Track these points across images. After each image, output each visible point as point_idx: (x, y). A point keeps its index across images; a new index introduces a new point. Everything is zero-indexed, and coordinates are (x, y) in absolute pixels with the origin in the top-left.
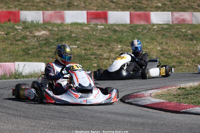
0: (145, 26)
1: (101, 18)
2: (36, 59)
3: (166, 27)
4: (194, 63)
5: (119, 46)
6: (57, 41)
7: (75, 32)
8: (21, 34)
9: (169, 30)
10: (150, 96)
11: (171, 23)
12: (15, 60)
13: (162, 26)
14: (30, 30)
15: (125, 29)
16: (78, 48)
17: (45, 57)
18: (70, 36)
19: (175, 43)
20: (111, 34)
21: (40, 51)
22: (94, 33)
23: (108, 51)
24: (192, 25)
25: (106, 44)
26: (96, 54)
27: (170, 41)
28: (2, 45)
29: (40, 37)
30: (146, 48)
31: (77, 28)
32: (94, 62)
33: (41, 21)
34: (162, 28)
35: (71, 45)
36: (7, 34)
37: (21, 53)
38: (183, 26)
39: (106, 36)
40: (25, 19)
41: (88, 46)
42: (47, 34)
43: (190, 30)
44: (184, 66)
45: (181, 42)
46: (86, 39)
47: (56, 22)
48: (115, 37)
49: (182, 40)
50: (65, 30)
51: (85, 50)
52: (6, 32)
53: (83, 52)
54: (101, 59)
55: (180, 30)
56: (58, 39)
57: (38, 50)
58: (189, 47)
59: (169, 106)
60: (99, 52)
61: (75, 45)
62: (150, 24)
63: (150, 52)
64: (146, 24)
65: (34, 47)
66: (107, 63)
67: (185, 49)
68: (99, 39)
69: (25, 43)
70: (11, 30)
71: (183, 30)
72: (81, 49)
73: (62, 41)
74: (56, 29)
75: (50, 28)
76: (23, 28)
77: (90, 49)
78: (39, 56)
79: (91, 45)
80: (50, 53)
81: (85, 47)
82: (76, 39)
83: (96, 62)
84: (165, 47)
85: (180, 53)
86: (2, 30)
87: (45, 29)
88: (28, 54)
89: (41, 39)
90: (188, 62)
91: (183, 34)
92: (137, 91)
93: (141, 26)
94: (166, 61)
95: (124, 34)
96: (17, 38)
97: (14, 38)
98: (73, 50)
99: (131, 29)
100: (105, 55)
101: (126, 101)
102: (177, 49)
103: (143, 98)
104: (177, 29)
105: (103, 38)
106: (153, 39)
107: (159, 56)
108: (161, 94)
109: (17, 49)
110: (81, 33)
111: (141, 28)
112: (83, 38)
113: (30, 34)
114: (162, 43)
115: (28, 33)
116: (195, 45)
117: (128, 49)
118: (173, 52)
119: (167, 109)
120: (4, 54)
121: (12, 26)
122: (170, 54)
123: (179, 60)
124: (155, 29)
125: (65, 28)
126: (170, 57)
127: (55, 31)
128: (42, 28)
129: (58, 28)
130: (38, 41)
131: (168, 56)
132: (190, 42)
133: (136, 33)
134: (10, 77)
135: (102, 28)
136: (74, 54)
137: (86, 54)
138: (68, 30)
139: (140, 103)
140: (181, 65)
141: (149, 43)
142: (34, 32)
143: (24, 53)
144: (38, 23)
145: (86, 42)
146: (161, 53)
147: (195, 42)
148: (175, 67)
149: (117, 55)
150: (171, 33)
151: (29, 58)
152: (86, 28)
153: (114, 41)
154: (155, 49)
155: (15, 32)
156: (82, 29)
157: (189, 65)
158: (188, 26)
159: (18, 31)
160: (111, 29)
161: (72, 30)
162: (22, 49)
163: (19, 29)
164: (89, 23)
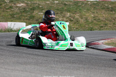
0: (83, 2)
2: (19, 20)
3: (95, 2)
4: (114, 25)
5: (69, 14)
6: (31, 10)
7: (41, 5)
8: (8, 5)
9: (97, 5)
10: (103, 44)
11: (98, 1)
12: (6, 21)
13: (93, 2)
14: (15, 3)
15: (71, 4)
17: (24, 19)
18: (38, 7)
19: (102, 12)
20: (63, 6)
21: (21, 16)
22: (53, 6)
23: (62, 16)
24: (111, 2)
25: (61, 13)
27: (99, 11)
29: (20, 7)
30: (85, 15)
31: (42, 2)
35: (39, 12)
36: (0, 5)
37: (10, 17)
38: (106, 3)
39: (60, 7)
42: (24, 6)
43: (110, 5)
44: (108, 26)
45: (106, 12)
46: (48, 9)
48: (66, 8)
49: (106, 11)
50: (35, 4)
55: (104, 4)
56: (31, 9)
57: (19, 15)
58: (110, 15)
60: (56, 17)
61: (42, 13)
62: (86, 1)
63: (87, 18)
65: (17, 13)
68: (56, 9)
69: (12, 10)
70: (2, 3)
71: (106, 5)
73: (34, 10)
75: (26, 2)
76: (10, 1)
80: (27, 17)
82: (42, 9)
84: (96, 15)
87: (23, 2)
88: (14, 17)
89: (21, 8)
91: (106, 8)
93: (81, 2)
95: (71, 7)
96: (6, 8)
98: (41, 15)
100: (60, 19)
101: (90, 47)
102: (104, 16)
103: (100, 45)
104: (103, 4)
105: (58, 8)
106: (88, 10)
107: (93, 20)
109: (7, 14)
110: (45, 5)
111: (81, 3)
112: (46, 8)
113: (15, 5)
114: (94, 13)
115: (13, 5)
116: (114, 14)
117: (74, 16)
118: (101, 18)
122: (99, 19)
123: (105, 23)
124: (89, 4)
125: (35, 2)
126: (99, 21)
127: (30, 4)
128: (21, 2)
129: (31, 2)
130: (19, 10)
132: (111, 12)
133: (78, 6)
135: (57, 3)
136: (41, 18)
138: (37, 3)
139: (99, 48)
140: (106, 26)
141: (87, 12)
142: (17, 4)
143: (11, 17)
146: (94, 18)
147: (114, 12)
148: (103, 27)
149: (67, 19)
150: (99, 6)
151: (15, 20)
152: (48, 2)
153: (65, 11)
154: (90, 16)
155: (5, 4)
156: (45, 3)
157: (111, 26)
158: (109, 3)
159: (7, 4)
160: (63, 3)
161: (39, 3)
162: (10, 14)
163: (7, 2)
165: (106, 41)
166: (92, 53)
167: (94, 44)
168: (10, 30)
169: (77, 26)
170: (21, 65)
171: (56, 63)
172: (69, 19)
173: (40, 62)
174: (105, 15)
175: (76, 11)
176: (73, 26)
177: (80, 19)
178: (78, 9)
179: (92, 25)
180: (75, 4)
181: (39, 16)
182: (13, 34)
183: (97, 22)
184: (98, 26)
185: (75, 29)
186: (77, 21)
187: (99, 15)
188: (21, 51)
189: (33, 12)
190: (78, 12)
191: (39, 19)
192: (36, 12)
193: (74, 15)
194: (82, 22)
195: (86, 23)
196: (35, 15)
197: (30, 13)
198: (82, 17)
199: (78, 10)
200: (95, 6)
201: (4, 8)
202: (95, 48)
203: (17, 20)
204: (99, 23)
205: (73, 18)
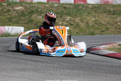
0: (84, 5)
2: (16, 24)
3: (97, 6)
4: (116, 29)
5: (69, 18)
6: (30, 13)
7: (40, 8)
8: (6, 9)
9: (98, 8)
10: (104, 49)
11: (99, 4)
12: (4, 25)
14: (12, 6)
15: (71, 7)
16: (42, 18)
18: (37, 11)
19: (103, 16)
20: (63, 9)
21: (19, 20)
22: (52, 9)
23: (61, 20)
24: (113, 5)
25: (60, 16)
27: (100, 15)
29: (18, 10)
30: (86, 19)
31: (41, 5)
33: (18, 1)
34: (95, 6)
35: (38, 16)
37: (7, 20)
38: (108, 6)
39: (60, 11)
42: (22, 9)
43: (112, 8)
44: (110, 31)
45: (107, 16)
47: (27, 1)
48: (65, 12)
49: (108, 15)
55: (106, 8)
56: (30, 12)
57: (17, 19)
58: (112, 19)
61: (41, 16)
62: (86, 4)
63: (88, 22)
64: (84, 4)
65: (15, 17)
67: (110, 20)
69: (9, 14)
71: (108, 8)
73: (32, 13)
74: (28, 6)
75: (24, 5)
76: (7, 5)
78: (18, 23)
80: (25, 21)
82: (41, 12)
84: (97, 19)
87: (21, 5)
88: (12, 21)
89: (19, 12)
91: (108, 11)
93: (81, 5)
95: (71, 10)
96: (4, 11)
97: (2, 11)
98: (39, 19)
100: (60, 23)
102: (105, 20)
103: (101, 50)
104: (104, 7)
105: (58, 12)
106: (89, 14)
107: (94, 24)
108: (110, 48)
109: (4, 18)
110: (44, 8)
111: (81, 6)
112: (46, 12)
113: (12, 9)
114: (95, 16)
115: (10, 8)
116: (116, 18)
118: (102, 22)
122: (100, 23)
123: (106, 27)
124: (90, 7)
125: (34, 5)
126: (100, 25)
127: (28, 7)
128: (19, 5)
129: (29, 5)
130: (17, 13)
132: (113, 16)
133: (78, 9)
135: (57, 6)
136: (40, 22)
138: (35, 7)
139: (100, 53)
140: (108, 30)
141: (87, 16)
142: (14, 7)
143: (9, 21)
144: (16, 2)
146: (95, 22)
147: (116, 16)
148: (104, 31)
149: (67, 23)
150: (101, 10)
151: (12, 24)
152: (47, 6)
153: (65, 14)
154: (91, 20)
155: (3, 7)
156: (44, 6)
157: (113, 30)
158: (110, 6)
159: (4, 7)
160: (62, 6)
161: (38, 7)
162: (7, 18)
163: (5, 5)
164: (48, 2)
165: (108, 46)
166: (93, 59)
167: (95, 49)
168: (7, 35)
169: (78, 30)
170: (19, 71)
171: (55, 69)
172: (68, 23)
173: (39, 68)
174: (107, 18)
175: (77, 14)
176: (73, 31)
177: (80, 23)
178: (79, 13)
179: (93, 29)
180: (75, 8)
181: (38, 20)
182: (11, 39)
183: (98, 27)
184: (99, 30)
185: (75, 33)
186: (78, 25)
187: (101, 19)
188: (18, 56)
189: (32, 16)
190: (78, 16)
191: (38, 23)
192: (35, 16)
193: (75, 19)
194: (82, 26)
195: (87, 27)
196: (34, 18)
197: (28, 17)
198: (82, 21)
200: (96, 9)
202: (96, 53)
203: (15, 24)
204: (100, 27)
205: (74, 22)
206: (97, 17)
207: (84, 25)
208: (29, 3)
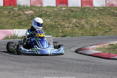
0: (90, 8)
1: (64, 3)
3: (102, 8)
5: (75, 20)
7: (49, 12)
9: (103, 11)
10: (93, 49)
11: (105, 6)
13: (100, 8)
14: (23, 10)
15: (78, 10)
16: (50, 21)
18: (46, 14)
19: (107, 18)
20: (70, 12)
21: (29, 23)
22: (60, 12)
23: (68, 23)
25: (67, 19)
26: (61, 25)
27: (104, 17)
28: (6, 19)
29: (28, 14)
30: (91, 21)
31: (50, 9)
32: (60, 29)
33: (29, 5)
34: (100, 9)
35: (46, 19)
36: (9, 13)
37: (17, 24)
38: (112, 8)
39: (67, 14)
40: (20, 4)
41: (57, 20)
42: (32, 13)
43: (116, 10)
45: (111, 17)
46: (55, 16)
47: (37, 6)
48: (72, 14)
49: (112, 16)
50: (43, 11)
51: (55, 22)
52: (8, 12)
53: (54, 23)
54: (64, 27)
55: (110, 10)
56: (39, 16)
57: (27, 22)
58: (116, 20)
59: (104, 55)
60: (63, 24)
61: (49, 19)
62: (93, 7)
63: (93, 23)
64: (90, 7)
65: (25, 21)
66: (67, 30)
67: (113, 21)
68: (63, 16)
69: (20, 18)
70: (11, 11)
71: (112, 11)
72: (52, 22)
73: (41, 17)
74: (38, 10)
75: (34, 9)
76: (18, 9)
77: (57, 22)
78: (27, 26)
79: (58, 19)
81: (54, 20)
82: (49, 15)
83: (61, 29)
84: (102, 20)
85: (110, 24)
86: (6, 10)
87: (31, 10)
88: (21, 24)
89: (29, 15)
90: (115, 29)
91: (112, 13)
92: (85, 46)
93: (87, 8)
94: (102, 28)
95: (78, 13)
96: (15, 15)
97: (13, 15)
98: (48, 22)
99: (81, 9)
100: (66, 25)
101: (79, 52)
102: (109, 22)
103: (89, 50)
104: (108, 10)
105: (65, 15)
106: (94, 16)
108: (99, 48)
109: (15, 22)
110: (52, 12)
111: (88, 9)
112: (54, 15)
113: (23, 13)
114: (100, 18)
115: (21, 12)
117: (80, 22)
118: (106, 23)
119: (102, 56)
120: (7, 24)
121: (12, 8)
122: (104, 25)
123: (109, 28)
124: (96, 10)
125: (43, 9)
126: (104, 26)
128: (29, 9)
129: (39, 9)
130: (27, 17)
131: (103, 26)
132: (116, 18)
133: (84, 12)
134: (11, 38)
135: (64, 9)
136: (48, 24)
137: (55, 25)
138: (44, 10)
139: (87, 53)
140: (111, 31)
141: (93, 18)
142: (25, 11)
143: (19, 24)
144: (27, 6)
145: (55, 17)
146: (99, 24)
148: (107, 32)
149: (73, 25)
150: (105, 12)
151: (22, 27)
152: (55, 9)
153: (72, 17)
154: (96, 21)
155: (14, 12)
156: (53, 10)
160: (70, 10)
161: (47, 10)
162: (18, 22)
163: (16, 10)
164: (57, 6)
167: (85, 49)
169: (83, 32)
172: (75, 25)
174: (111, 20)
175: (82, 17)
176: (78, 32)
177: (86, 25)
179: (97, 30)
181: (46, 23)
184: (103, 31)
185: (80, 34)
186: (83, 27)
190: (84, 18)
191: (46, 25)
192: (44, 19)
194: (87, 27)
195: (92, 29)
198: (88, 23)
199: (85, 16)
201: (12, 16)
202: (83, 53)
203: (24, 27)
205: (79, 24)
206: (102, 19)
207: (89, 27)
208: (39, 7)
